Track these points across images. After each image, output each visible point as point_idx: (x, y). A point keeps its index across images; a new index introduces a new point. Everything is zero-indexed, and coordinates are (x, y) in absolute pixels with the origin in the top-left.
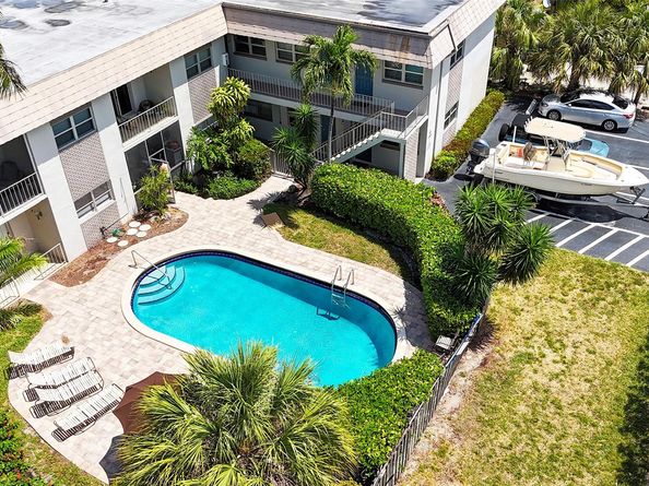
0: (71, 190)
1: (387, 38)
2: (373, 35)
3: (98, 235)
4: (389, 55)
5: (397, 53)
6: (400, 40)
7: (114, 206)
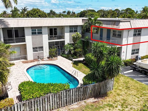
0: (33, 44)
1: (111, 22)
2: (108, 22)
3: (37, 57)
4: (110, 26)
5: (112, 26)
6: (114, 23)
7: (43, 53)
